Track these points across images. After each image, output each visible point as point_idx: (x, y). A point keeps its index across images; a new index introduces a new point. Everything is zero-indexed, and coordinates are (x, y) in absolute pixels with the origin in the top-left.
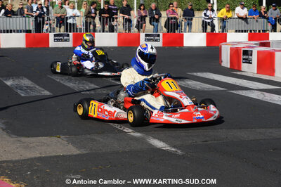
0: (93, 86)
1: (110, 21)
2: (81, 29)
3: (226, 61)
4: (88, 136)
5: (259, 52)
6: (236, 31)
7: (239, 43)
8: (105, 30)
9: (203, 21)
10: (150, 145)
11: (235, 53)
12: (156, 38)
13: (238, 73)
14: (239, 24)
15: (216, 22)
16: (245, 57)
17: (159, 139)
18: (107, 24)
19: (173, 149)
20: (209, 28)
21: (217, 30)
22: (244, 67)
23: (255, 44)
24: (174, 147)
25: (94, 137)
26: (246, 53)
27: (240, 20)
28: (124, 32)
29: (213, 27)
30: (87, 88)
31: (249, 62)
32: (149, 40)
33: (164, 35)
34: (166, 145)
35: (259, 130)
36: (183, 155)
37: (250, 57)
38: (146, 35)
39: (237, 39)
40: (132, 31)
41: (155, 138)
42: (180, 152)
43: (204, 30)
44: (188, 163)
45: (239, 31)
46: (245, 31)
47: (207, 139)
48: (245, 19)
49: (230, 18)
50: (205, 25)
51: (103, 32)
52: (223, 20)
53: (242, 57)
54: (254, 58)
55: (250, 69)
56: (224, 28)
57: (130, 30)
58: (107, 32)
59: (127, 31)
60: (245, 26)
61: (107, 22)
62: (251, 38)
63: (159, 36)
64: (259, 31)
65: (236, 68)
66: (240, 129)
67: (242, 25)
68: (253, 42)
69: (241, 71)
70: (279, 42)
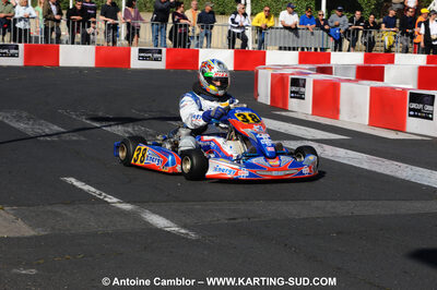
0: (56, 128)
1: (84, 27)
2: (37, 38)
3: (264, 95)
4: (49, 208)
5: (315, 82)
6: (280, 48)
7: (285, 67)
8: (76, 40)
9: (230, 31)
10: (147, 223)
11: (279, 82)
12: (156, 55)
13: (284, 113)
14: (285, 37)
15: (249, 33)
16: (294, 89)
17: (160, 214)
18: (78, 32)
19: (183, 231)
20: (238, 43)
21: (251, 46)
22: (293, 104)
23: (310, 69)
24: (184, 227)
25: (57, 209)
26: (295, 82)
27: (287, 31)
28: (106, 44)
29: (245, 40)
30: (47, 131)
31: (300, 96)
32: (144, 58)
33: (168, 50)
34: (172, 225)
35: (315, 203)
36: (197, 241)
37: (302, 89)
38: (141, 51)
39: (281, 59)
40: (118, 43)
41: (154, 212)
42: (192, 235)
43: (231, 45)
44: (206, 253)
45: (285, 49)
46: (294, 49)
47: (236, 215)
48: (293, 30)
49: (271, 28)
50: (232, 38)
51: (73, 43)
52: (260, 30)
53: (290, 89)
54: (309, 91)
55: (302, 107)
56: (261, 43)
57: (114, 42)
58: (78, 44)
59: (111, 44)
60: (293, 41)
61: (78, 29)
62: (302, 60)
63: (160, 52)
64: (316, 49)
65: (280, 105)
66: (287, 200)
67: (290, 39)
68: (307, 66)
69: (287, 110)
70: (346, 68)
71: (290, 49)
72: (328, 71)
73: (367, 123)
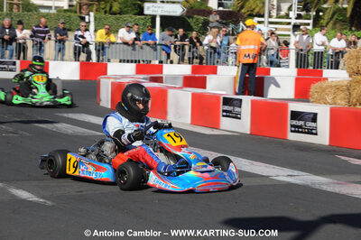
3: (106, 99)
6: (120, 61)
7: (123, 77)
9: (75, 47)
11: (117, 89)
12: (11, 67)
14: (124, 51)
20: (83, 57)
21: (94, 58)
23: (144, 79)
24: (43, 198)
29: (89, 54)
33: (21, 62)
34: (33, 196)
36: (53, 206)
39: (121, 71)
42: (49, 203)
43: (77, 58)
45: (124, 61)
49: (112, 43)
50: (77, 52)
62: (139, 71)
63: (14, 64)
68: (142, 76)
70: (175, 78)
72: (159, 80)
73: (189, 121)
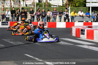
0: (21, 43)
3: (74, 34)
5: (87, 30)
7: (79, 26)
11: (78, 30)
13: (79, 38)
15: (70, 18)
16: (82, 32)
20: (67, 20)
21: (70, 21)
22: (82, 36)
26: (82, 30)
27: (80, 17)
31: (83, 34)
37: (84, 32)
43: (65, 21)
45: (80, 22)
48: (82, 16)
49: (76, 16)
50: (65, 19)
55: (84, 37)
65: (78, 36)
67: (81, 19)
68: (85, 26)
69: (80, 38)
71: (81, 22)
